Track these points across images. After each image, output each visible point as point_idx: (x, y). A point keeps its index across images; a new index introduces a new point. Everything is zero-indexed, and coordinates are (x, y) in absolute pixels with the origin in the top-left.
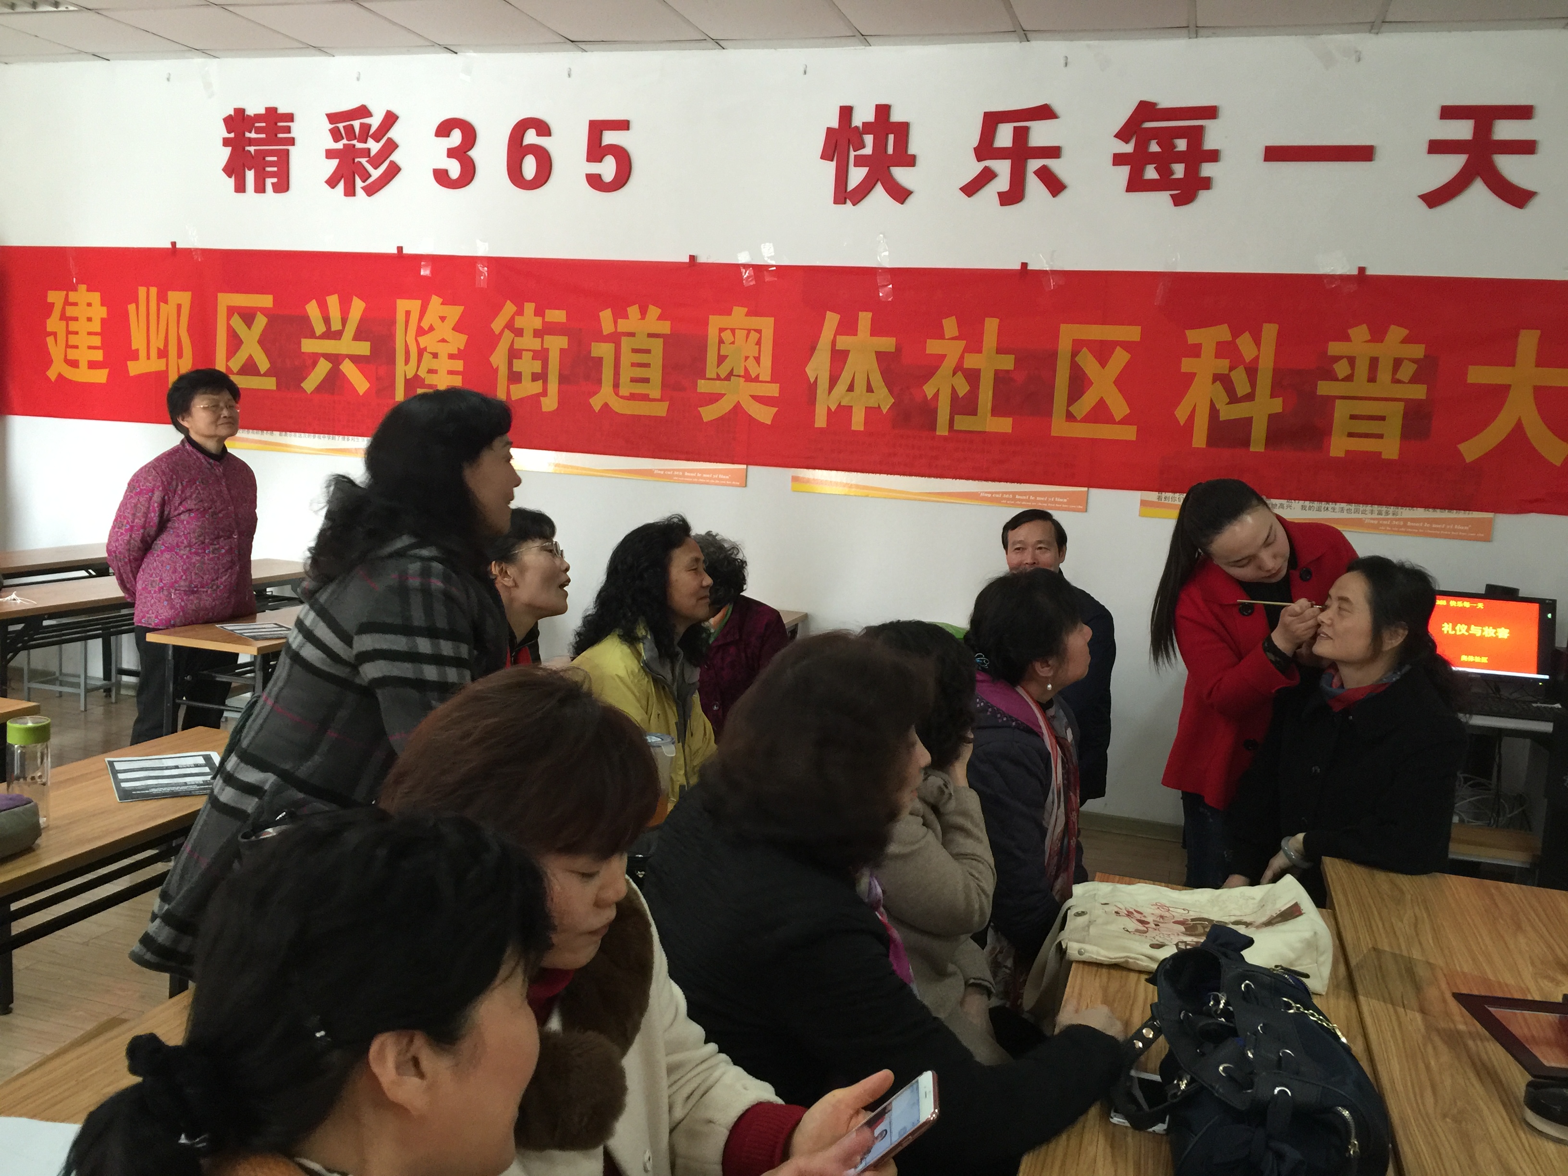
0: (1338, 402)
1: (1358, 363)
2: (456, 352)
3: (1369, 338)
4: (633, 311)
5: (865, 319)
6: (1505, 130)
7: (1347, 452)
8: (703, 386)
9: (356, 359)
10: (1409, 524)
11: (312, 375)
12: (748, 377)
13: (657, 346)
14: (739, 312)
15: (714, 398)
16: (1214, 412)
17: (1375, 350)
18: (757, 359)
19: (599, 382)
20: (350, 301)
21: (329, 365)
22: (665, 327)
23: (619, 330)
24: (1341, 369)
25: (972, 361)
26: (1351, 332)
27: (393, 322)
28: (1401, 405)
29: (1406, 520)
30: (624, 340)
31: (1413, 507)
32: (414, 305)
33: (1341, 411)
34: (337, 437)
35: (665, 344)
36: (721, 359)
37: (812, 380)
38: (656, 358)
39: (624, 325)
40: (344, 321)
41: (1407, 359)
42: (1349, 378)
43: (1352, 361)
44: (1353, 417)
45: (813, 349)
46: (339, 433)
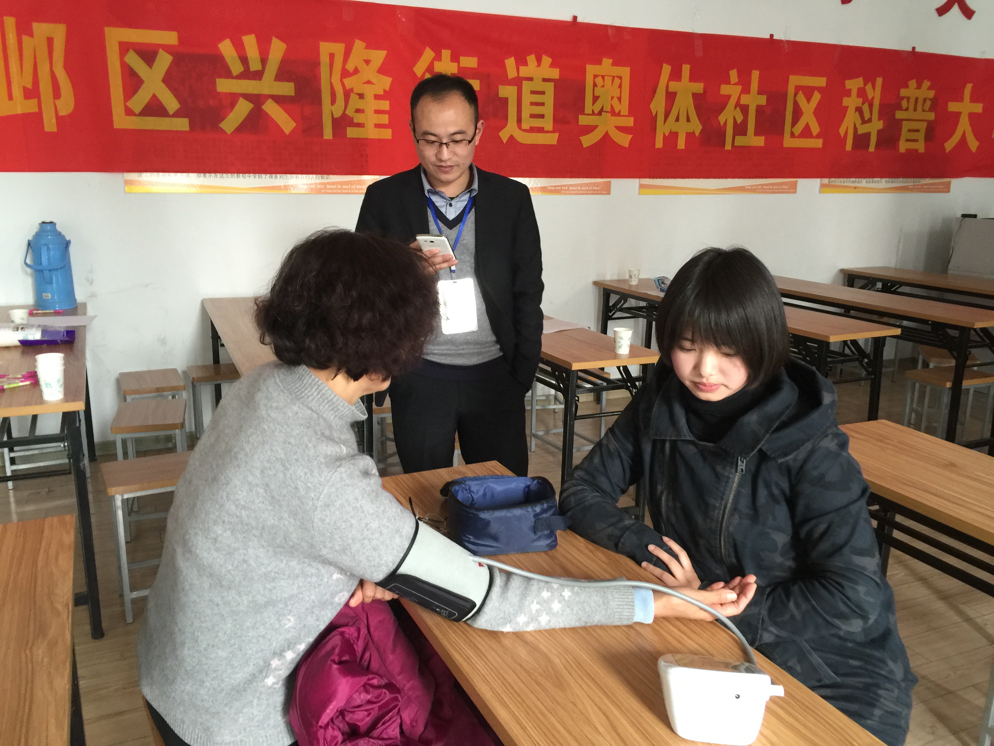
0: (904, 122)
1: (910, 100)
2: (382, 93)
3: (916, 86)
4: (531, 59)
5: (686, 69)
7: (905, 149)
8: (583, 120)
9: (279, 100)
11: (231, 116)
12: (613, 113)
13: (550, 88)
14: (607, 62)
15: (590, 129)
16: (855, 129)
17: (917, 93)
18: (619, 99)
19: (506, 118)
20: (269, 42)
21: (250, 106)
22: (555, 73)
23: (521, 75)
24: (904, 104)
25: (745, 100)
26: (910, 83)
27: (317, 64)
28: (925, 124)
29: (923, 185)
30: (525, 83)
32: (338, 48)
33: (906, 126)
34: (263, 176)
35: (555, 87)
36: (595, 99)
37: (654, 114)
38: (549, 99)
39: (524, 71)
40: (264, 61)
41: (928, 98)
42: (907, 109)
43: (908, 98)
44: (908, 130)
45: (654, 92)
46: (265, 172)
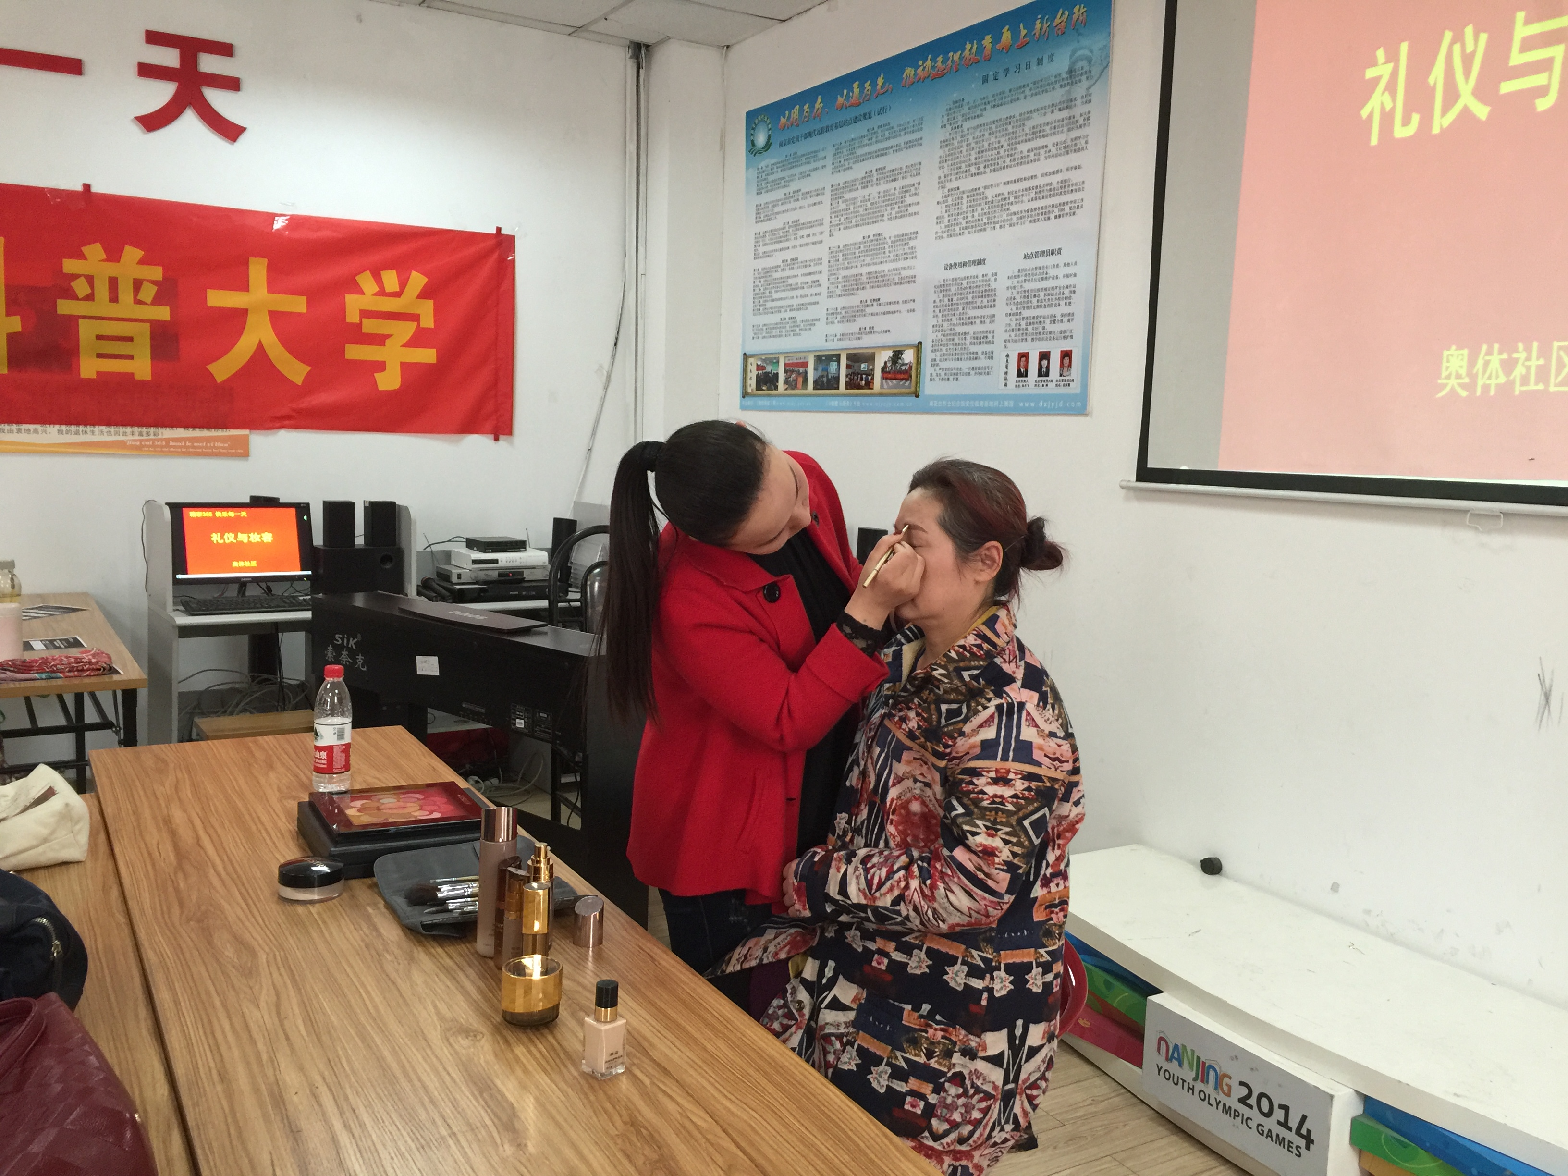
0: (81, 322)
1: (96, 282)
3: (104, 256)
6: (209, 64)
7: (98, 373)
10: (171, 443)
17: (112, 269)
24: (81, 287)
26: (86, 250)
28: (147, 326)
29: (168, 440)
31: (172, 427)
33: (86, 331)
41: (148, 281)
42: (90, 298)
43: (90, 279)
44: (99, 337)
